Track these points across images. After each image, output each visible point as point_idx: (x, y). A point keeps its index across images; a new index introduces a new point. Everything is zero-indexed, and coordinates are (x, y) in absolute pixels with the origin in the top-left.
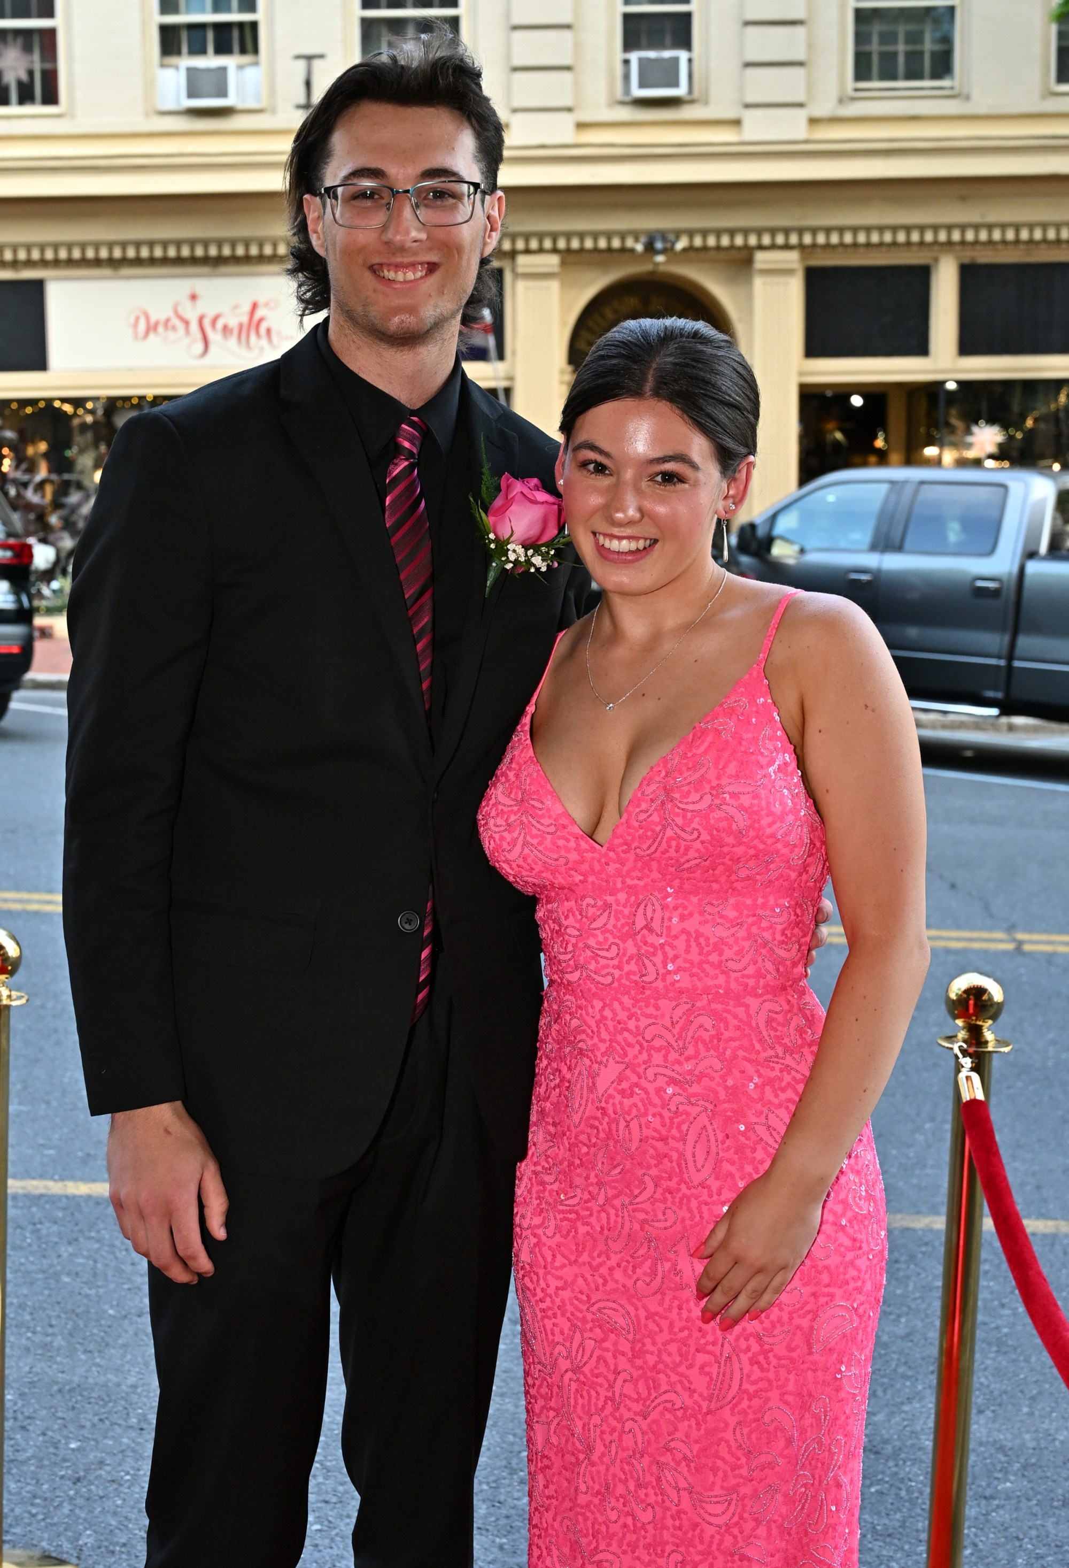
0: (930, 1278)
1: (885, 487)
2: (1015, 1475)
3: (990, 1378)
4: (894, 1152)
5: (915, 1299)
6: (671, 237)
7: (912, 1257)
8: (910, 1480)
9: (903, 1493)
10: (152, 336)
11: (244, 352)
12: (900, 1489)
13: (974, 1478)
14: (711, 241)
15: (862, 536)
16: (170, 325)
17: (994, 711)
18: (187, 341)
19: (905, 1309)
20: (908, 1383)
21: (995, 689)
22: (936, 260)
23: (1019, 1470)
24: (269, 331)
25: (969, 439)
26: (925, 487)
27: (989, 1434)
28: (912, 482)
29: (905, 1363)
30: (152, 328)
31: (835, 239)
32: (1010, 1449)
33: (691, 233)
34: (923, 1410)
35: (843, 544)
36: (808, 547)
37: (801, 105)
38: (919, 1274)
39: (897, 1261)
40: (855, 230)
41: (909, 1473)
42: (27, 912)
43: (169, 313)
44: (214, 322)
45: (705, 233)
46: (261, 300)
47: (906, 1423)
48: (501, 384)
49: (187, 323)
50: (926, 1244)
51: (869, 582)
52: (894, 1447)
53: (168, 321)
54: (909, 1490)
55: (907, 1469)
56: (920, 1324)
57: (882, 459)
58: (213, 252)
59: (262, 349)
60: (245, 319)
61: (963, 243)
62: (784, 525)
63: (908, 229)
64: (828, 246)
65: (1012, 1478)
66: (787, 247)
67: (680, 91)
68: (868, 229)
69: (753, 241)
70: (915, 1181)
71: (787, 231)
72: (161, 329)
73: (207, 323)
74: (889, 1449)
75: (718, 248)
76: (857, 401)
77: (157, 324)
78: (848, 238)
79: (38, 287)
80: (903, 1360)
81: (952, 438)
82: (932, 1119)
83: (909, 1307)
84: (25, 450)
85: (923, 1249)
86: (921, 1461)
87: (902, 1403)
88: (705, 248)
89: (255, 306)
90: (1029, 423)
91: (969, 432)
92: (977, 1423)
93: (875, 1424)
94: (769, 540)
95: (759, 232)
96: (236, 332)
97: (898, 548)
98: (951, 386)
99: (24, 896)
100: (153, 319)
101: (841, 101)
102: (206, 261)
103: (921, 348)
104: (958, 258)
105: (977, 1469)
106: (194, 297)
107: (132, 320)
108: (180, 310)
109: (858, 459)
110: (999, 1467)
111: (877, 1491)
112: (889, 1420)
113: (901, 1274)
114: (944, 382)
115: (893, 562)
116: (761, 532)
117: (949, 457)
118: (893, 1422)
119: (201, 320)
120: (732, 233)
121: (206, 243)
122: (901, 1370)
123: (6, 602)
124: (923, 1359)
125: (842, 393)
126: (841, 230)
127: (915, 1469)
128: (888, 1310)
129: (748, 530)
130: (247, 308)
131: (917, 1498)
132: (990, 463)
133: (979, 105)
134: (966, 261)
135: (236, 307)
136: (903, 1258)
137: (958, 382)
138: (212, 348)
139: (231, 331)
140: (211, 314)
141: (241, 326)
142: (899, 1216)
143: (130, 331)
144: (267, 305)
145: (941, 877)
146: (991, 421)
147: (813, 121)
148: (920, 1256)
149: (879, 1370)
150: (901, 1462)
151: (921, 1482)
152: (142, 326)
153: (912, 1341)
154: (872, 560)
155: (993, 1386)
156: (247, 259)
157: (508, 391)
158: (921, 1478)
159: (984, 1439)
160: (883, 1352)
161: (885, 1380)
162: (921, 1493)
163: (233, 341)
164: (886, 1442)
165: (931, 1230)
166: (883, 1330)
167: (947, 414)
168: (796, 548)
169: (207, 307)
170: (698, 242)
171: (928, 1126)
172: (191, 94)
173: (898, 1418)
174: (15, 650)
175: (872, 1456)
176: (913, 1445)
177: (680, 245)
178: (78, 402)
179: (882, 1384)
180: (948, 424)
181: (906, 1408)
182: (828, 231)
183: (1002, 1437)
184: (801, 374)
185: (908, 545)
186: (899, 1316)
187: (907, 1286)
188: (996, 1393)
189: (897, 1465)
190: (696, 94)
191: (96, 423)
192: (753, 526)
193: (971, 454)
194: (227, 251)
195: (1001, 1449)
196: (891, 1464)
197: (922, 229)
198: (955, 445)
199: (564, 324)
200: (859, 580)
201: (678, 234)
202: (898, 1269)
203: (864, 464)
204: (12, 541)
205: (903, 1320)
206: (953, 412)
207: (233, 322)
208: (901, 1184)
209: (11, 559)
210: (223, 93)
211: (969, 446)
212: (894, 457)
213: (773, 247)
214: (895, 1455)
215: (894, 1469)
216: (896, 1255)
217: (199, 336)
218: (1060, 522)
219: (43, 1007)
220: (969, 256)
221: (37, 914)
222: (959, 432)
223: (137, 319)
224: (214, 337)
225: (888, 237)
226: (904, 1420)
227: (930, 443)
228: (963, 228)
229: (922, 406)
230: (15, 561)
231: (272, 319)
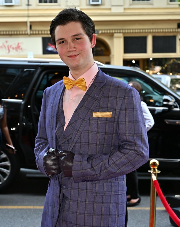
6: (98, 31)
14: (106, 31)
16: (2, 47)
18: (5, 50)
22: (148, 35)
25: (155, 69)
31: (129, 31)
33: (102, 30)
37: (122, 6)
40: (133, 29)
43: (2, 45)
44: (11, 46)
45: (105, 30)
46: (20, 42)
49: (5, 47)
58: (10, 33)
61: (153, 32)
63: (143, 29)
64: (128, 33)
66: (120, 33)
67: (99, 3)
68: (135, 29)
69: (114, 31)
71: (120, 30)
73: (9, 47)
75: (107, 33)
76: (134, 62)
78: (132, 31)
81: (151, 69)
88: (105, 33)
89: (18, 44)
90: (166, 66)
91: (154, 67)
95: (115, 30)
101: (130, 5)
102: (9, 35)
103: (145, 51)
104: (152, 35)
106: (7, 42)
108: (4, 44)
114: (150, 58)
117: (151, 72)
119: (8, 46)
120: (110, 30)
121: (9, 31)
125: (131, 60)
126: (130, 29)
130: (17, 44)
132: (159, 73)
133: (156, 6)
135: (15, 44)
137: (153, 58)
139: (14, 48)
141: (16, 47)
146: (159, 65)
147: (125, 9)
156: (17, 35)
167: (150, 64)
169: (9, 44)
170: (103, 31)
172: (6, 2)
177: (100, 32)
180: (151, 66)
182: (128, 29)
184: (123, 56)
190: (103, 3)
193: (155, 72)
194: (13, 33)
197: (145, 29)
198: (153, 70)
201: (100, 30)
206: (152, 64)
210: (11, 2)
213: (117, 33)
217: (8, 49)
218: (171, 85)
220: (154, 34)
224: (11, 49)
225: (139, 31)
227: (148, 69)
228: (153, 29)
229: (146, 63)
231: (22, 46)
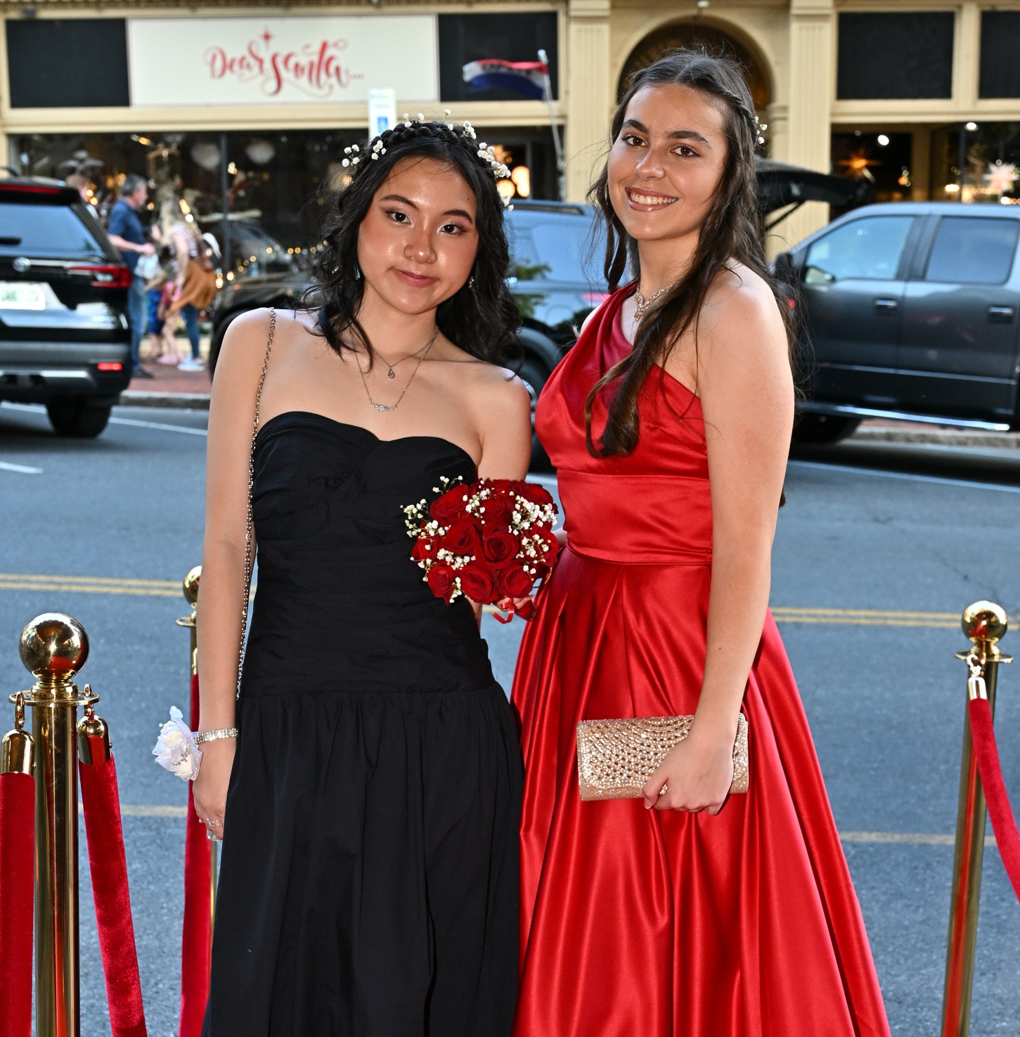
0: (943, 880)
1: (907, 223)
2: (1010, 1017)
3: (992, 951)
4: (913, 787)
5: (930, 896)
7: (929, 865)
8: (926, 1021)
9: (921, 1030)
10: (228, 73)
11: (315, 90)
12: (918, 1027)
13: (977, 1019)
15: (889, 267)
16: (245, 63)
17: (1006, 427)
18: (260, 79)
19: (922, 903)
20: (925, 955)
21: (1006, 406)
22: (960, 7)
23: (1013, 1014)
24: (338, 70)
25: (987, 177)
26: (947, 220)
27: (989, 990)
28: (935, 216)
29: (923, 941)
30: (228, 66)
32: (1007, 1000)
34: (937, 973)
35: (870, 274)
36: (839, 276)
38: (933, 878)
39: (916, 868)
41: (925, 1016)
42: (151, 597)
43: (245, 52)
44: (286, 61)
46: (331, 40)
47: (923, 982)
48: (555, 122)
49: (261, 62)
50: (940, 855)
51: (894, 309)
52: (913, 999)
53: (243, 59)
54: (926, 1028)
55: (924, 1013)
56: (935, 914)
57: (906, 194)
59: (331, 87)
60: (316, 58)
62: (818, 256)
65: (1007, 1019)
70: (931, 809)
72: (236, 67)
73: (280, 62)
74: (909, 1000)
76: (883, 140)
77: (233, 61)
79: (120, 25)
80: (921, 938)
81: (971, 176)
82: (946, 762)
83: (926, 901)
84: (106, 181)
85: (937, 859)
86: (935, 1008)
87: (920, 968)
89: (324, 46)
91: (986, 170)
92: (980, 981)
93: (898, 983)
94: (805, 269)
96: (307, 71)
97: (922, 277)
98: (971, 127)
99: (146, 583)
100: (229, 58)
102: (280, 4)
103: (945, 92)
104: (979, 5)
105: (979, 1014)
106: (267, 37)
107: (209, 58)
108: (254, 49)
109: (884, 196)
110: (997, 1011)
111: (901, 1029)
112: (909, 980)
113: (919, 877)
114: (966, 123)
115: (917, 290)
116: (797, 261)
117: (968, 193)
118: (913, 981)
122: (920, 945)
123: (105, 322)
124: (937, 937)
125: (871, 132)
127: (931, 1013)
128: (909, 903)
129: (785, 260)
130: (317, 47)
131: (932, 1033)
132: (1006, 200)
134: (988, 8)
135: (307, 46)
136: (921, 866)
137: (977, 123)
138: (285, 85)
139: (303, 70)
140: (284, 53)
141: (312, 65)
142: (917, 835)
143: (207, 69)
144: (336, 45)
145: (956, 570)
146: (1007, 160)
148: (935, 864)
149: (902, 945)
150: (919, 1009)
151: (935, 1022)
152: (219, 64)
153: (928, 925)
154: (897, 289)
155: (993, 957)
156: (317, 2)
157: (561, 129)
158: (935, 1019)
159: (986, 993)
160: (904, 932)
161: (907, 953)
162: (935, 1029)
163: (304, 79)
164: (906, 995)
165: (945, 846)
166: (905, 918)
167: (967, 153)
168: (828, 277)
169: (279, 46)
171: (942, 767)
173: (917, 978)
174: (116, 367)
175: (896, 1005)
176: (928, 997)
178: (157, 137)
179: (904, 955)
180: (967, 163)
181: (923, 971)
183: (1000, 991)
184: (833, 114)
185: (930, 274)
186: (918, 908)
187: (924, 886)
188: (996, 961)
189: (916, 1011)
191: (171, 156)
192: (789, 256)
193: (989, 191)
195: (1000, 1000)
196: (911, 1009)
198: (974, 183)
199: (614, 65)
200: (886, 307)
202: (917, 874)
203: (889, 200)
204: (111, 266)
205: (921, 910)
206: (973, 151)
207: (304, 61)
208: (920, 811)
209: (110, 282)
211: (987, 183)
212: (917, 194)
214: (915, 1003)
215: (914, 1014)
216: (915, 863)
217: (272, 74)
219: (177, 673)
220: (991, 3)
221: (159, 598)
222: (978, 169)
223: (214, 57)
224: (287, 75)
226: (921, 980)
227: (952, 181)
229: (945, 145)
230: (115, 285)
231: (341, 59)
